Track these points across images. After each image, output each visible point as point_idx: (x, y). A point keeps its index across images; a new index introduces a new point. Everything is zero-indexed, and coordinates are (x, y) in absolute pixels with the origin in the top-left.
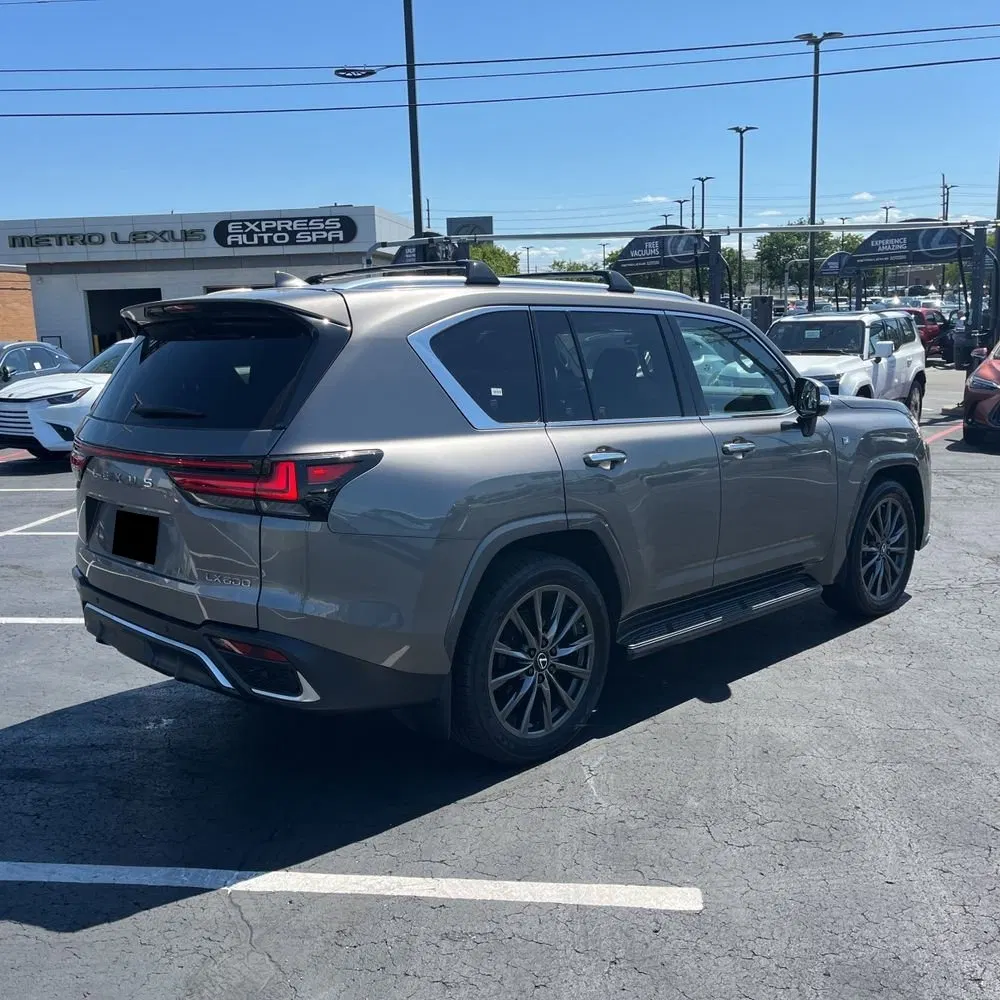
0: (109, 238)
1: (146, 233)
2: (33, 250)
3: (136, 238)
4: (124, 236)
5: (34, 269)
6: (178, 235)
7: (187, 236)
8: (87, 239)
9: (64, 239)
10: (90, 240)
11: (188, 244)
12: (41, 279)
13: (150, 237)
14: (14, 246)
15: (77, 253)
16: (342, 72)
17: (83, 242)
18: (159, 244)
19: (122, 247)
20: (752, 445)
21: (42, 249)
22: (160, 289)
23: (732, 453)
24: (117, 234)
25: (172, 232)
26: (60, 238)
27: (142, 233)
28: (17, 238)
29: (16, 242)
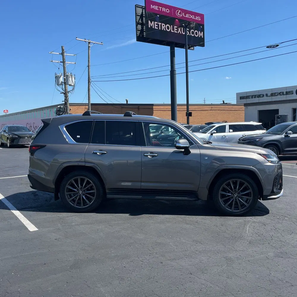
0: (265, 95)
1: (275, 93)
2: (245, 100)
3: (272, 95)
4: (269, 95)
5: (246, 105)
6: (285, 93)
7: (287, 93)
8: (259, 96)
9: (253, 97)
10: (260, 96)
11: (288, 96)
12: (247, 108)
13: (276, 94)
14: (241, 99)
15: (256, 100)
16: (268, 47)
17: (258, 97)
18: (279, 96)
19: (268, 98)
20: (157, 155)
21: (248, 100)
22: (278, 109)
23: (147, 156)
24: (267, 94)
25: (283, 92)
26: (252, 96)
27: (274, 93)
28: (242, 97)
29: (241, 98)
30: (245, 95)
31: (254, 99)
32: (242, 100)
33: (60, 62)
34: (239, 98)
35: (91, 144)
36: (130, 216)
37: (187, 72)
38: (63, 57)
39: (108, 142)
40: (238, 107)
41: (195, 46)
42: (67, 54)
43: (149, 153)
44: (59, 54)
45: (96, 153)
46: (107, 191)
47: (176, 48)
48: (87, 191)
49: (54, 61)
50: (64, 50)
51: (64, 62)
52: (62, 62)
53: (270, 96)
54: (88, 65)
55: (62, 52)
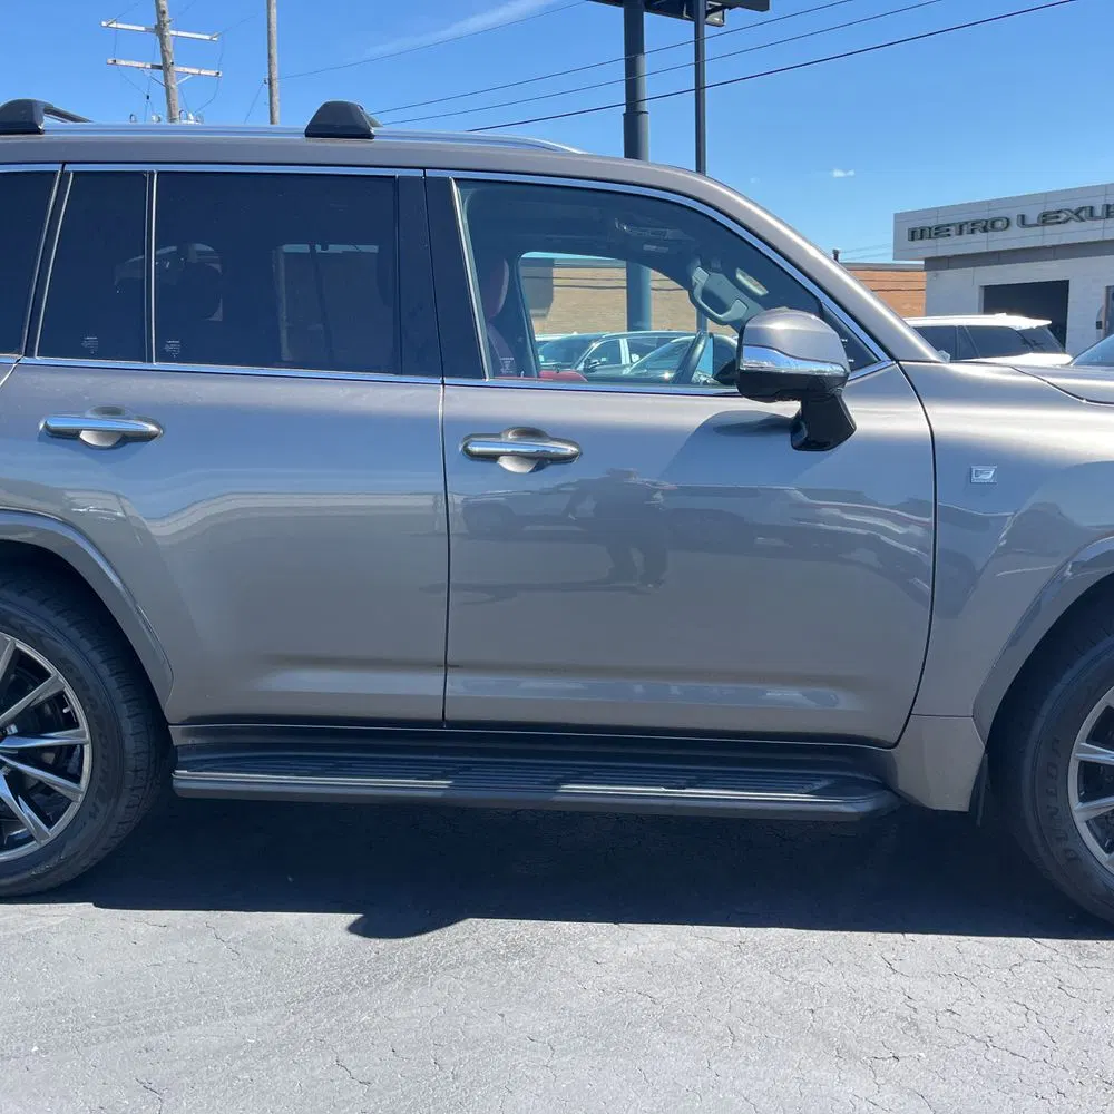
0: (1014, 222)
1: (1059, 212)
2: (932, 242)
3: (1046, 219)
4: (1033, 218)
5: (932, 264)
7: (1109, 212)
8: (988, 226)
9: (965, 228)
10: (992, 226)
12: (937, 275)
13: (1063, 216)
14: (913, 239)
15: (978, 243)
17: (985, 230)
18: (1073, 225)
19: (1028, 231)
20: (570, 449)
21: (941, 241)
22: (1066, 283)
23: (494, 457)
24: (1023, 216)
25: (1092, 208)
26: (961, 227)
27: (1054, 212)
28: (917, 231)
29: (914, 235)
30: (932, 223)
31: (966, 237)
32: (918, 243)
33: (149, 66)
34: (906, 234)
35: (38, 359)
36: (355, 938)
37: (699, 88)
38: (163, 44)
39: (172, 345)
40: (894, 278)
41: (730, 8)
42: (180, 34)
43: (510, 436)
44: (142, 29)
45: (73, 435)
46: (178, 737)
47: (647, 16)
48: (22, 733)
49: (123, 63)
50: (164, 13)
51: (164, 67)
52: (160, 68)
53: (1037, 225)
54: (270, 76)
55: (159, 21)
